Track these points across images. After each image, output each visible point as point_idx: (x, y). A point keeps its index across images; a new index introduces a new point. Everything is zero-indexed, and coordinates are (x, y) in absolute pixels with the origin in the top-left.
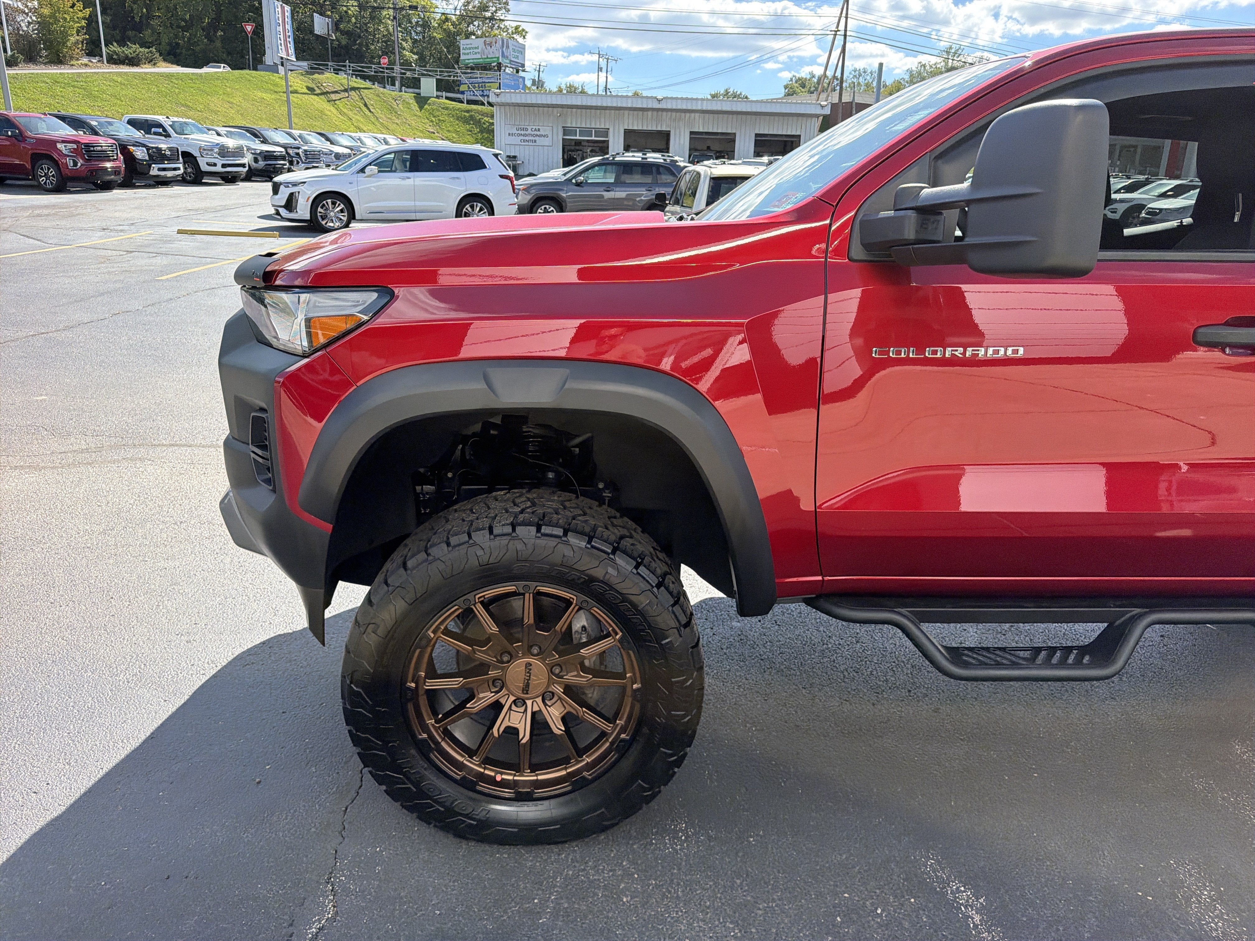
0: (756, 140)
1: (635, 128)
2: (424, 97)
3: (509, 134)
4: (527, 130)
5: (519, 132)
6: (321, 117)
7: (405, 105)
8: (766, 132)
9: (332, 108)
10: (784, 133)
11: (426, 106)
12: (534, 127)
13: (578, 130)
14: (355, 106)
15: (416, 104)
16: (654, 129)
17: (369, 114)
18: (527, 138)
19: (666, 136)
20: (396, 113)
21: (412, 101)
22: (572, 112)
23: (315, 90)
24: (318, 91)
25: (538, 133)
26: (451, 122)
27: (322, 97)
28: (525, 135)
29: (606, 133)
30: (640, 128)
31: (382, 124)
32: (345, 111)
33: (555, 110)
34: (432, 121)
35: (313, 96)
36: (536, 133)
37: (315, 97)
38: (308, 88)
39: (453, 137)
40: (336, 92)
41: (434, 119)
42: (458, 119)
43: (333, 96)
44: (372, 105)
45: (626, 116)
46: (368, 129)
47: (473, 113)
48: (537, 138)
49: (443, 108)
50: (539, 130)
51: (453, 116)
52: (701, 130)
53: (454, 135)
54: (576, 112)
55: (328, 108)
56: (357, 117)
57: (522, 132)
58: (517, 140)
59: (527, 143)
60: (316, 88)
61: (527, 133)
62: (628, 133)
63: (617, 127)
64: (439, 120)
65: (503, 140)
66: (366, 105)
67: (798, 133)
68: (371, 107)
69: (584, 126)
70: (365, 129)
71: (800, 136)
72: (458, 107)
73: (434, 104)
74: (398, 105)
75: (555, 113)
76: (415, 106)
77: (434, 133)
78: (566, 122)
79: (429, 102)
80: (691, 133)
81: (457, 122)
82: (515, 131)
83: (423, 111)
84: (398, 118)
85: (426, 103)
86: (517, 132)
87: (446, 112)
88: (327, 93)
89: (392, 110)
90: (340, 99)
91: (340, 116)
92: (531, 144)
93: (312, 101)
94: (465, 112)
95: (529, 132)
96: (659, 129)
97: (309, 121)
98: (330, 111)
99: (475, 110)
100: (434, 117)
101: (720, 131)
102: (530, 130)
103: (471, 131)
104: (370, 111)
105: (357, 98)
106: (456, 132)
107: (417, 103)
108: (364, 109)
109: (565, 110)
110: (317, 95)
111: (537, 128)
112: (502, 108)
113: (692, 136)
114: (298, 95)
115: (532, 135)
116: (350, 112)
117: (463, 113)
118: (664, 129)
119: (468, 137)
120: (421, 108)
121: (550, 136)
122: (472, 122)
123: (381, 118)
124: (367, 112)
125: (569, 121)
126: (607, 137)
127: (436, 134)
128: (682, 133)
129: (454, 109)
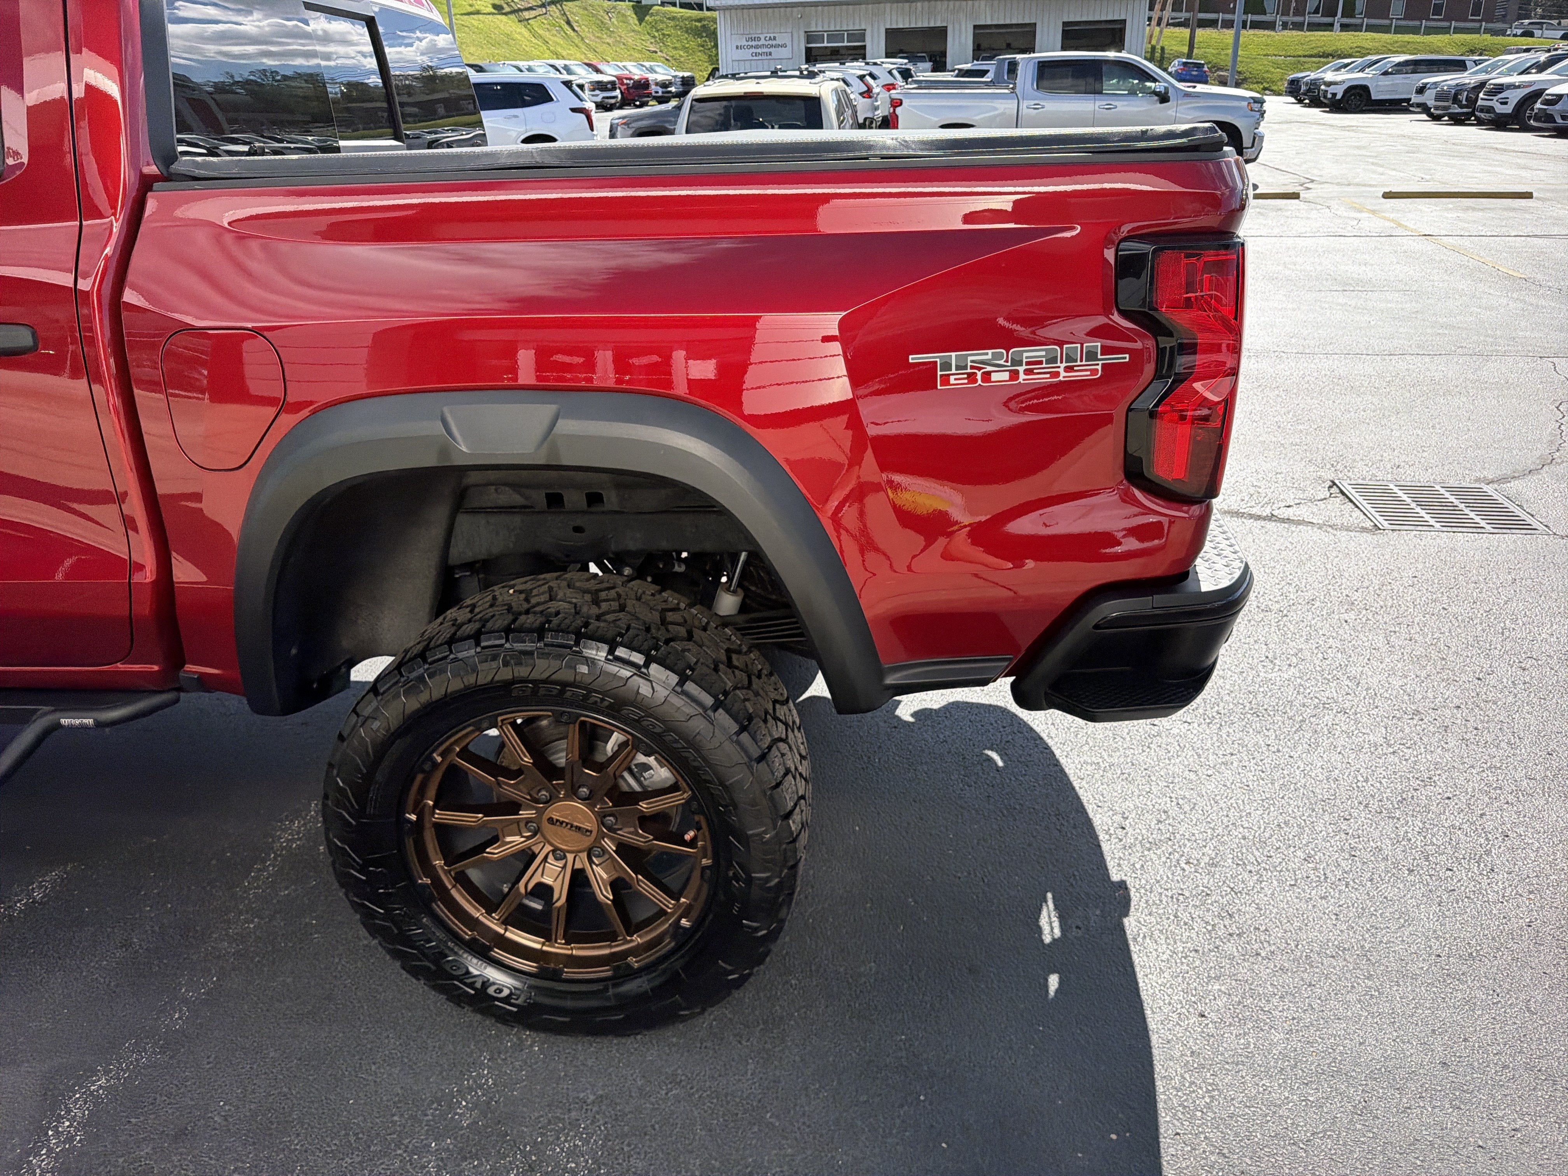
0: (1063, 30)
1: (901, 26)
2: (646, 6)
3: (737, 47)
4: (759, 39)
5: (750, 43)
6: (507, 43)
7: (621, 19)
8: (1078, 19)
9: (524, 31)
10: (1103, 18)
11: (647, 18)
12: (768, 35)
13: (825, 34)
14: (554, 25)
15: (634, 16)
16: (926, 25)
17: (572, 34)
18: (759, 51)
19: (941, 33)
20: (608, 29)
21: (630, 13)
22: (816, 11)
23: (502, 8)
24: (507, 9)
25: (774, 43)
26: (678, 36)
27: (512, 16)
28: (756, 47)
29: (861, 36)
30: (907, 26)
31: (588, 45)
32: (541, 32)
33: (795, 9)
34: (654, 37)
35: (499, 17)
36: (770, 42)
37: (503, 17)
38: (495, 6)
39: (681, 56)
40: (531, 9)
41: (656, 34)
42: (687, 32)
43: (527, 15)
44: (577, 22)
45: (888, 10)
46: (568, 54)
47: (706, 23)
48: (771, 50)
49: (669, 19)
50: (775, 38)
51: (681, 28)
52: (989, 23)
53: (681, 53)
54: (823, 11)
55: (518, 30)
56: (556, 39)
57: (754, 43)
58: (746, 54)
59: (760, 57)
60: (505, 6)
61: (760, 43)
62: (891, 34)
63: (876, 26)
64: (663, 34)
65: (729, 55)
66: (568, 23)
67: (1123, 17)
68: (575, 25)
69: (832, 28)
70: (564, 53)
71: (1125, 20)
72: (688, 15)
73: (657, 13)
74: (610, 18)
75: (794, 14)
76: (633, 19)
77: (656, 52)
78: (809, 24)
79: (651, 11)
80: (975, 27)
81: (686, 35)
82: (745, 43)
83: (644, 24)
84: (610, 36)
85: (648, 14)
86: (747, 44)
87: (672, 23)
88: (520, 10)
89: (602, 26)
90: (535, 17)
91: (533, 39)
92: (763, 57)
93: (498, 23)
94: (696, 21)
95: (763, 42)
96: (932, 25)
97: (489, 49)
98: (520, 33)
99: (709, 17)
100: (657, 31)
101: (1014, 22)
102: (763, 39)
103: (703, 46)
104: (574, 30)
105: (558, 14)
106: (684, 48)
107: (636, 14)
108: (566, 27)
109: (807, 9)
110: (506, 14)
111: (772, 35)
112: (727, 12)
113: (978, 31)
114: (480, 16)
115: (767, 46)
116: (547, 33)
117: (694, 23)
118: (939, 24)
119: (699, 54)
120: (641, 20)
121: (789, 44)
122: (704, 35)
123: (587, 37)
124: (570, 31)
125: (813, 23)
126: (864, 41)
127: (659, 54)
128: (963, 27)
129: (683, 18)
